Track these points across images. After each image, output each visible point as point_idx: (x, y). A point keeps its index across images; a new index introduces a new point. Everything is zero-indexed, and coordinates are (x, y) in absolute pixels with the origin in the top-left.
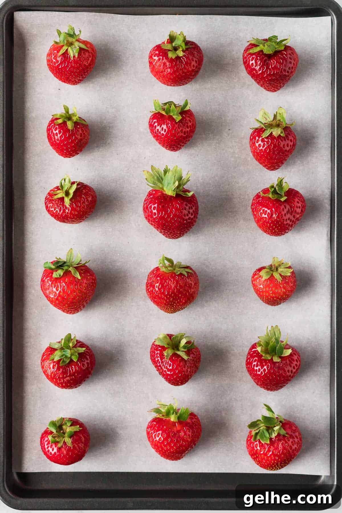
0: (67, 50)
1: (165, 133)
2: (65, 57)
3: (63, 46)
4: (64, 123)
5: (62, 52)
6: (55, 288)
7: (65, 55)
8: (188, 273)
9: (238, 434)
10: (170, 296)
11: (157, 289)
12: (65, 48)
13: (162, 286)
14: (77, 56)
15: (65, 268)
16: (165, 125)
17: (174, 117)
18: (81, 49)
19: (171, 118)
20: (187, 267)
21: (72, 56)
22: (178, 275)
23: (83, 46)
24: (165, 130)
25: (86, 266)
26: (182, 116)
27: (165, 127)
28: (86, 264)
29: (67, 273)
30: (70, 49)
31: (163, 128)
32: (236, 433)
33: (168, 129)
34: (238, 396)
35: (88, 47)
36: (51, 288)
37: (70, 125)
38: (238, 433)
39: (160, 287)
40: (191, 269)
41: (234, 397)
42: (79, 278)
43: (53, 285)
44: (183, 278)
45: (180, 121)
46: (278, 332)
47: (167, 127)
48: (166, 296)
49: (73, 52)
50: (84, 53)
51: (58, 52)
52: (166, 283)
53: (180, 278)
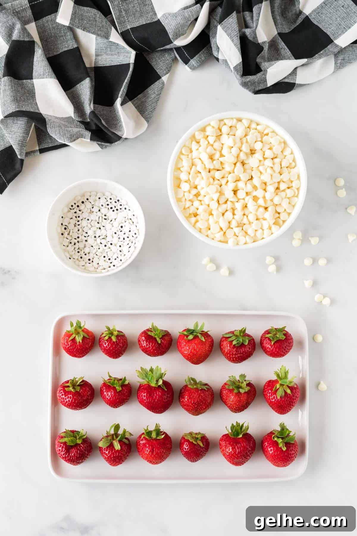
0: (75, 337)
1: (109, 398)
2: (73, 342)
3: (72, 334)
4: (110, 338)
5: (71, 338)
6: (188, 347)
7: (74, 340)
8: (207, 388)
10: (195, 404)
11: (186, 400)
12: (74, 336)
13: (190, 398)
14: (81, 342)
15: (195, 334)
16: (110, 393)
17: (117, 388)
18: (84, 337)
19: (114, 388)
20: (206, 384)
21: (78, 342)
22: (200, 390)
23: (86, 336)
24: (109, 396)
25: (208, 334)
26: (122, 388)
27: (109, 394)
28: (208, 332)
29: (196, 337)
30: (77, 337)
31: (108, 394)
33: (111, 396)
35: (89, 337)
36: (185, 347)
37: (114, 339)
39: (188, 398)
40: (208, 385)
42: (204, 340)
43: (187, 345)
44: (203, 392)
45: (120, 391)
47: (111, 394)
48: (192, 404)
49: (79, 339)
50: (86, 339)
51: (69, 337)
52: (192, 395)
53: (202, 392)
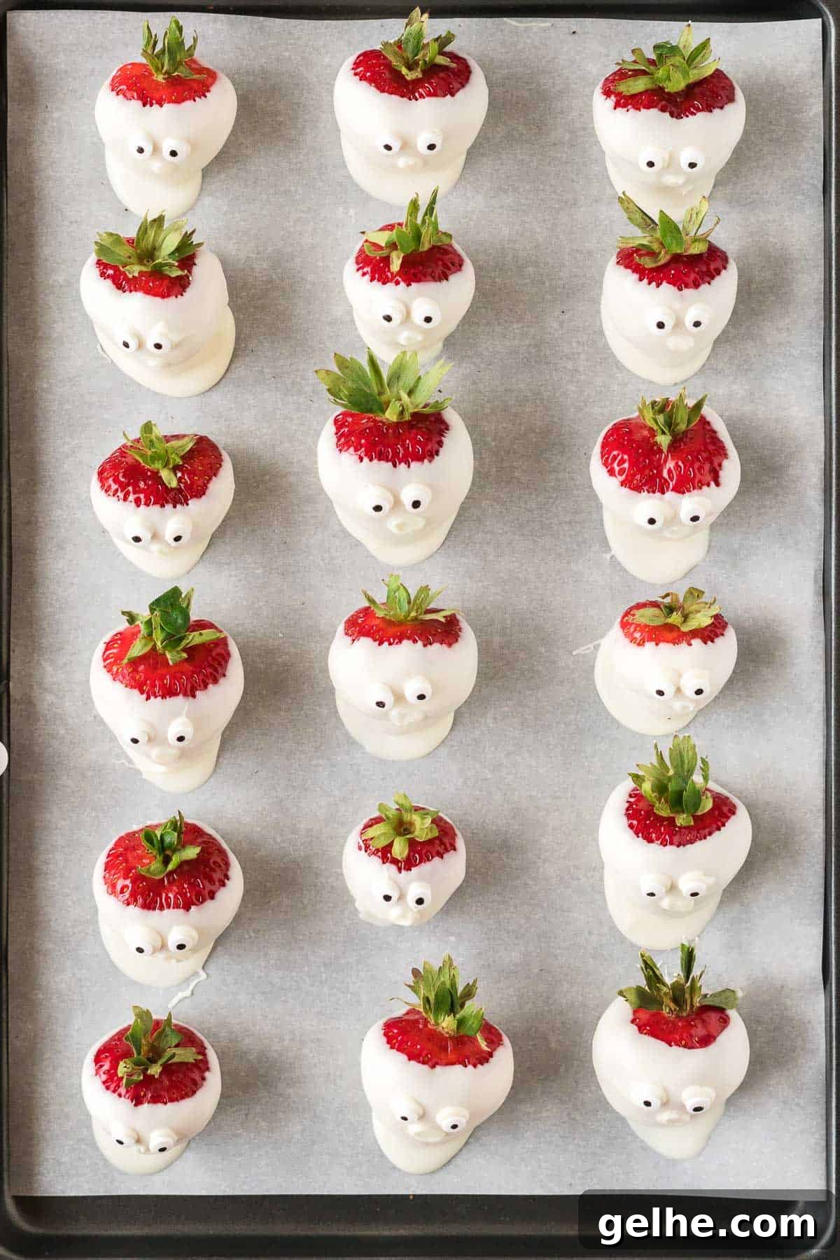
9: (589, 1095)
32: (586, 1090)
34: (591, 996)
38: (590, 1091)
41: (581, 998)
46: (690, 753)
